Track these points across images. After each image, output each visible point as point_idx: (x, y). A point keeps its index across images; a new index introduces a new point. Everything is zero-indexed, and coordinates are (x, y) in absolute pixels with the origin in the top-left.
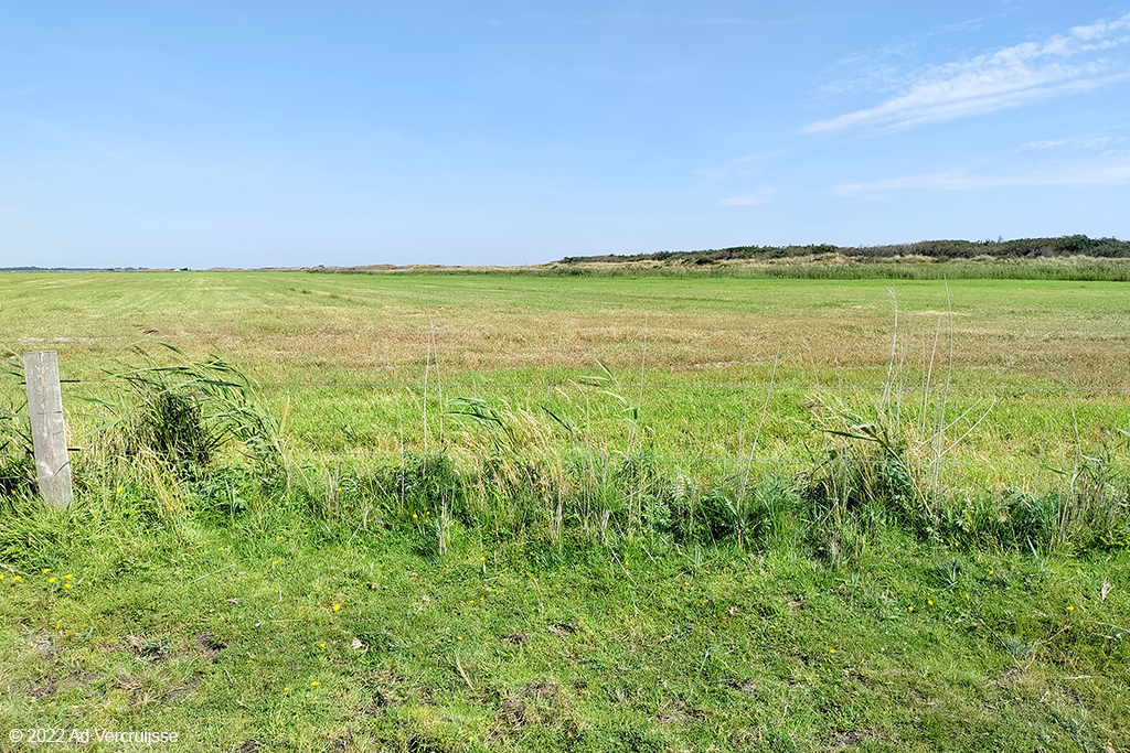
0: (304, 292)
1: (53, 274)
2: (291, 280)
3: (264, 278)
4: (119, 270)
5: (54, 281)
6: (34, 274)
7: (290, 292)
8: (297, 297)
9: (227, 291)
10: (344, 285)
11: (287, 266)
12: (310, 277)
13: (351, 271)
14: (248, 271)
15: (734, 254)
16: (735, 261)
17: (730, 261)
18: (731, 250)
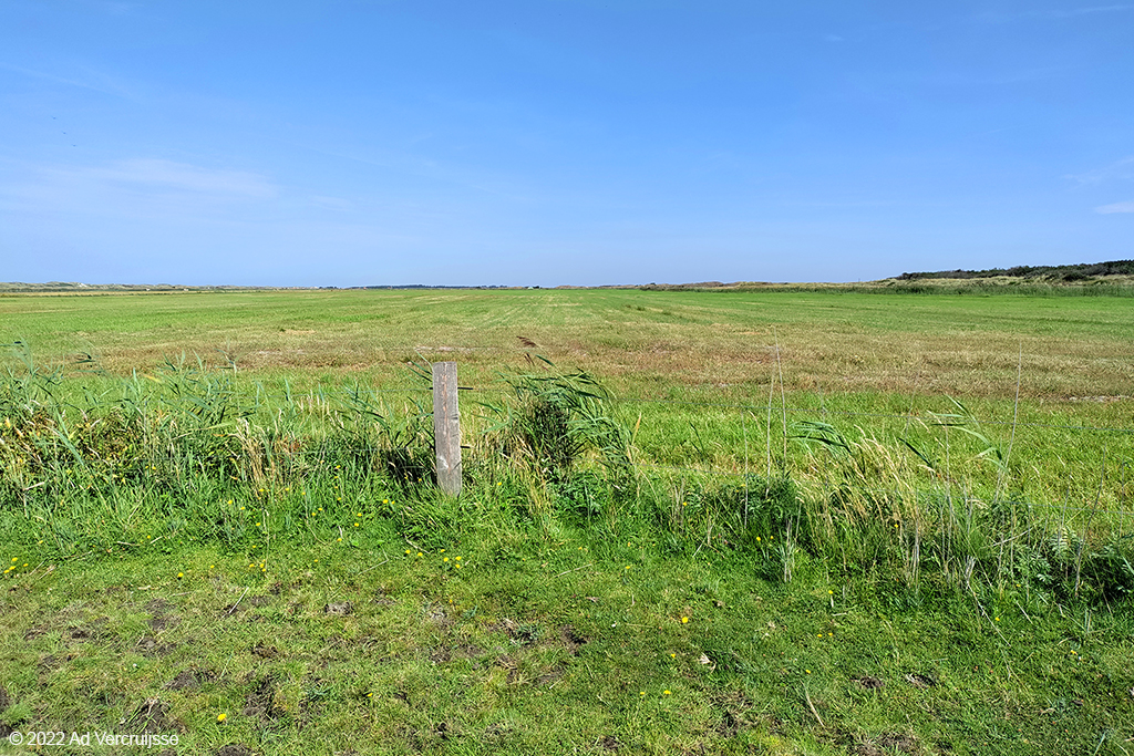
0: (639, 309)
1: (436, 291)
2: (627, 297)
3: (603, 295)
4: (484, 288)
5: (437, 297)
6: (421, 291)
7: (626, 309)
8: (633, 313)
9: (572, 307)
10: (674, 301)
11: (623, 284)
12: (643, 295)
13: (680, 289)
14: (589, 289)
15: (1113, 269)
16: (1115, 277)
17: (1109, 277)
18: (1110, 264)
